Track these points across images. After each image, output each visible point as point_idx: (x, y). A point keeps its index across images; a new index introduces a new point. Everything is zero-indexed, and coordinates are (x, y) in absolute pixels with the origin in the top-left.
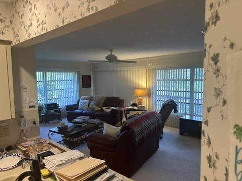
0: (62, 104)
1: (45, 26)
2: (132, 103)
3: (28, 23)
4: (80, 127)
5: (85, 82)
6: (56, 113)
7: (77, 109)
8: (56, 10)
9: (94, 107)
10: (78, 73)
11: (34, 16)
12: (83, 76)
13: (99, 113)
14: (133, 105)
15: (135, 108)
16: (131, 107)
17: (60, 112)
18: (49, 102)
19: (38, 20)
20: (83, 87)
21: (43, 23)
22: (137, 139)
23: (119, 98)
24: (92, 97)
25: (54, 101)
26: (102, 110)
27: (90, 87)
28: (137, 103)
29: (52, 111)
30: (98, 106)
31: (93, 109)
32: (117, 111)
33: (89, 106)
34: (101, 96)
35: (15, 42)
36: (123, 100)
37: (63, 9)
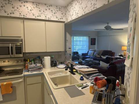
0: (80, 53)
1: (78, 15)
2: (119, 54)
3: (71, 14)
4: (88, 63)
5: (93, 42)
6: (77, 57)
7: (87, 55)
8: (82, 9)
9: (96, 55)
10: (89, 37)
11: (74, 11)
12: (91, 39)
13: (99, 59)
14: (120, 56)
15: (121, 57)
16: (119, 57)
17: (79, 56)
18: (74, 51)
19: (76, 13)
20: (91, 44)
21: (78, 14)
22: (118, 70)
23: (111, 51)
24: (96, 50)
25: (76, 51)
26: (101, 57)
27: (95, 45)
28: (123, 55)
29: (76, 55)
30: (98, 55)
31: (96, 56)
32: (109, 58)
33: (93, 54)
34: (101, 50)
35: (66, 22)
36: (115, 53)
37: (85, 8)
